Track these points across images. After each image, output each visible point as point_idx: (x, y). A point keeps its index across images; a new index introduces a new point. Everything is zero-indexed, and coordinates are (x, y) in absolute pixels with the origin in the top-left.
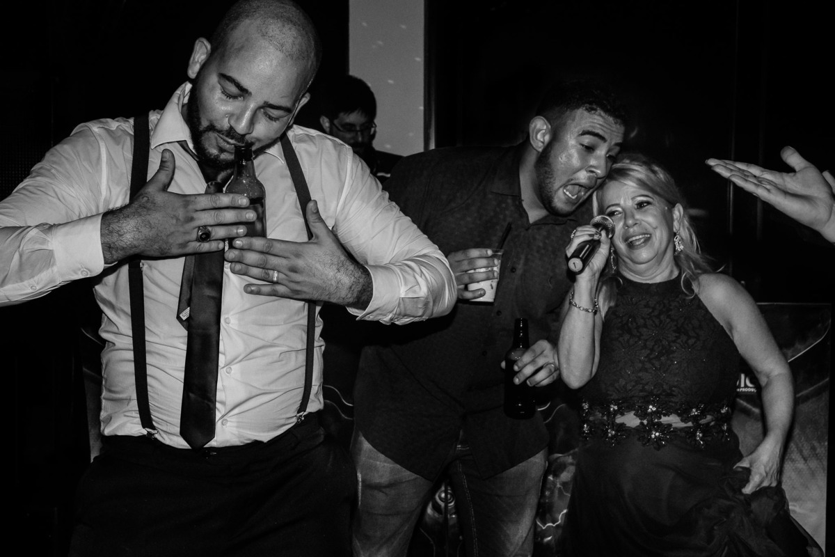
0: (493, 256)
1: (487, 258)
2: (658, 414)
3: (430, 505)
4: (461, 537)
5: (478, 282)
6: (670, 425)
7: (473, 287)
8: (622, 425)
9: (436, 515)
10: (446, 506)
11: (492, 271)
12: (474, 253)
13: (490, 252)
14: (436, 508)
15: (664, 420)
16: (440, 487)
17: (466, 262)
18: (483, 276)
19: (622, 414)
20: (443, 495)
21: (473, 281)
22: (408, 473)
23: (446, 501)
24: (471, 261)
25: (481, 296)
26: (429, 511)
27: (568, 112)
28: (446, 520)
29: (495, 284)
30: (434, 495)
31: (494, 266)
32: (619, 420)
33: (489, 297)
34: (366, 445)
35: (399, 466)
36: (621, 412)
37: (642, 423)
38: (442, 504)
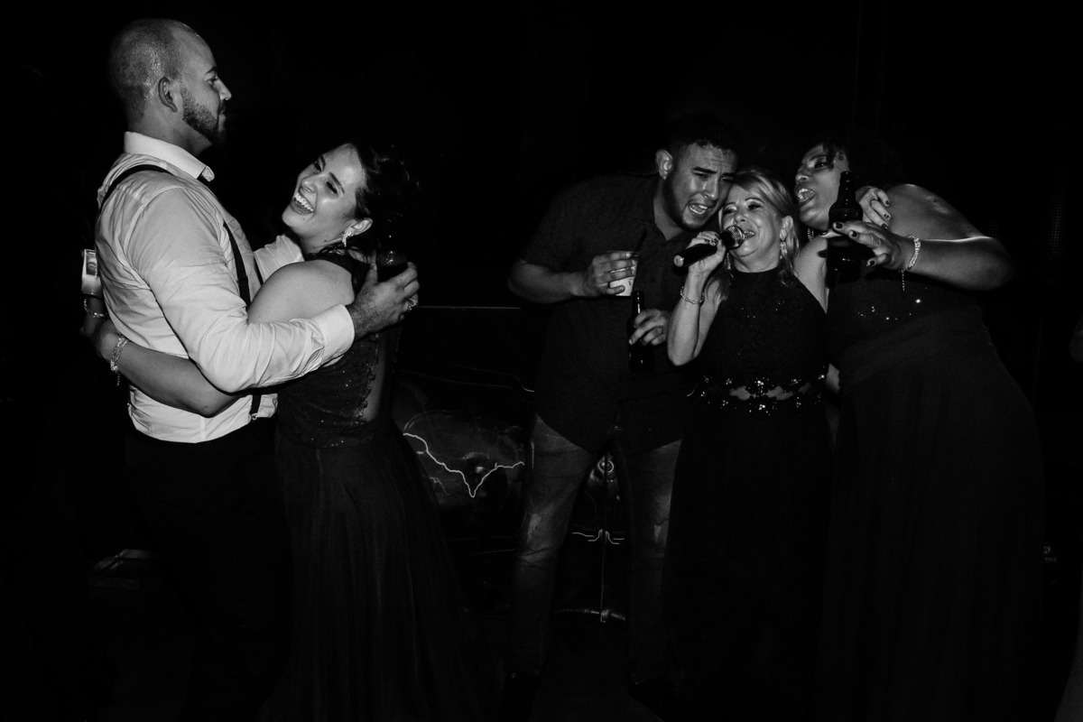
0: (632, 258)
1: (625, 259)
2: (766, 388)
3: (593, 472)
4: (618, 498)
5: (619, 279)
6: (774, 398)
7: (615, 284)
8: (736, 397)
9: (598, 480)
10: (606, 473)
11: (631, 270)
12: (616, 256)
13: (628, 255)
14: (597, 474)
15: (770, 394)
16: (600, 458)
17: (608, 265)
18: (624, 274)
19: (736, 388)
20: (603, 464)
21: (615, 279)
22: (572, 445)
23: (606, 468)
24: (613, 264)
25: (622, 291)
26: (592, 476)
27: (684, 147)
28: (605, 483)
29: (632, 282)
30: (596, 464)
31: (632, 265)
32: (734, 393)
33: (627, 293)
34: (540, 421)
35: (564, 439)
36: (735, 386)
37: (751, 397)
38: (603, 472)
